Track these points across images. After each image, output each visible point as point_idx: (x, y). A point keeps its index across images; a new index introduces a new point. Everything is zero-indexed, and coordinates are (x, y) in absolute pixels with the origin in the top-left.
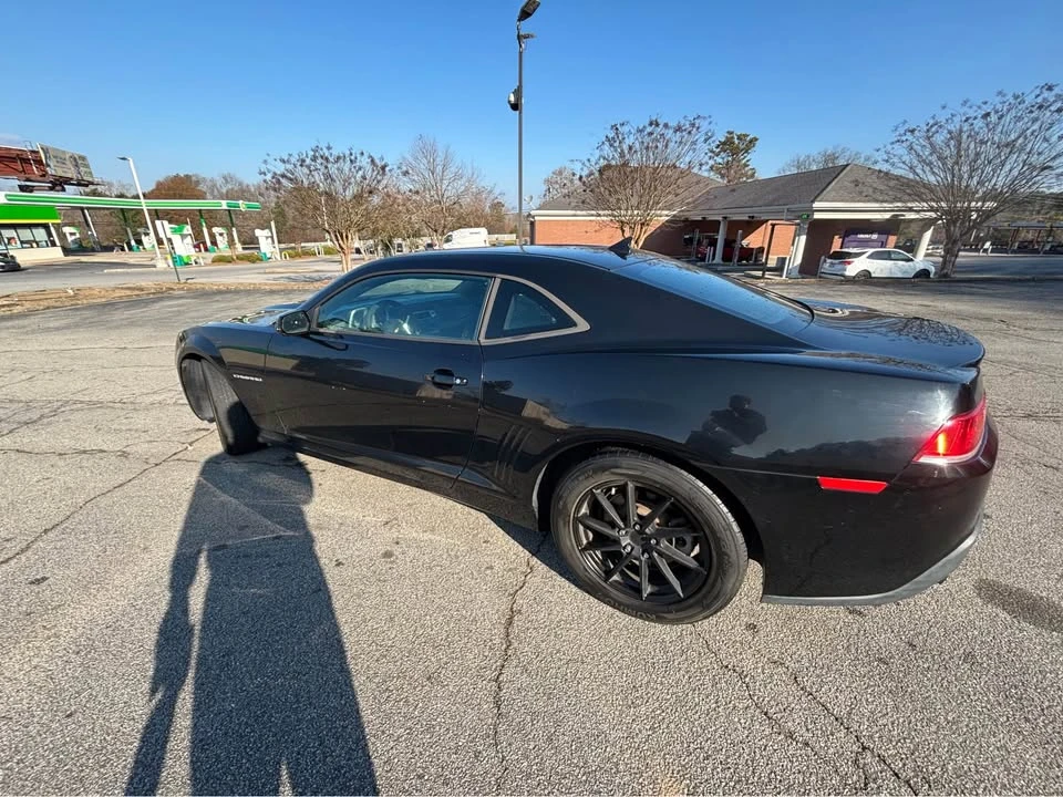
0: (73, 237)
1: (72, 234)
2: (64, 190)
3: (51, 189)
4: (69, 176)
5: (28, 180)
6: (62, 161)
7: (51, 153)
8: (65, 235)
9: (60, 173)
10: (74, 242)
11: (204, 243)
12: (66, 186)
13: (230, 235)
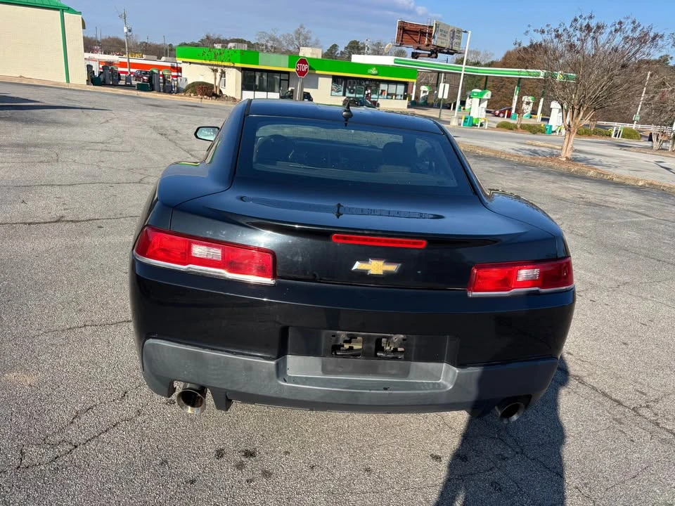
0: (424, 94)
1: (424, 92)
2: (436, 57)
3: (429, 56)
4: (444, 45)
5: (418, 49)
6: (444, 34)
7: (440, 27)
8: (420, 91)
9: (439, 44)
10: (423, 98)
11: (510, 110)
12: (439, 54)
13: (536, 105)
